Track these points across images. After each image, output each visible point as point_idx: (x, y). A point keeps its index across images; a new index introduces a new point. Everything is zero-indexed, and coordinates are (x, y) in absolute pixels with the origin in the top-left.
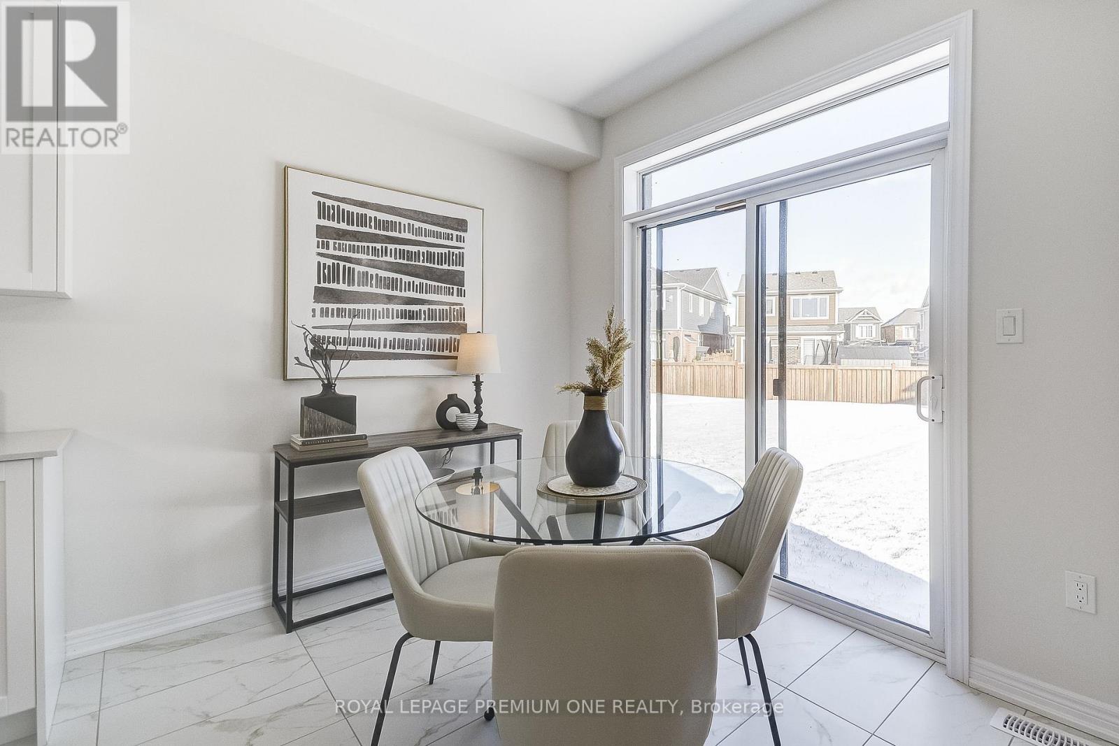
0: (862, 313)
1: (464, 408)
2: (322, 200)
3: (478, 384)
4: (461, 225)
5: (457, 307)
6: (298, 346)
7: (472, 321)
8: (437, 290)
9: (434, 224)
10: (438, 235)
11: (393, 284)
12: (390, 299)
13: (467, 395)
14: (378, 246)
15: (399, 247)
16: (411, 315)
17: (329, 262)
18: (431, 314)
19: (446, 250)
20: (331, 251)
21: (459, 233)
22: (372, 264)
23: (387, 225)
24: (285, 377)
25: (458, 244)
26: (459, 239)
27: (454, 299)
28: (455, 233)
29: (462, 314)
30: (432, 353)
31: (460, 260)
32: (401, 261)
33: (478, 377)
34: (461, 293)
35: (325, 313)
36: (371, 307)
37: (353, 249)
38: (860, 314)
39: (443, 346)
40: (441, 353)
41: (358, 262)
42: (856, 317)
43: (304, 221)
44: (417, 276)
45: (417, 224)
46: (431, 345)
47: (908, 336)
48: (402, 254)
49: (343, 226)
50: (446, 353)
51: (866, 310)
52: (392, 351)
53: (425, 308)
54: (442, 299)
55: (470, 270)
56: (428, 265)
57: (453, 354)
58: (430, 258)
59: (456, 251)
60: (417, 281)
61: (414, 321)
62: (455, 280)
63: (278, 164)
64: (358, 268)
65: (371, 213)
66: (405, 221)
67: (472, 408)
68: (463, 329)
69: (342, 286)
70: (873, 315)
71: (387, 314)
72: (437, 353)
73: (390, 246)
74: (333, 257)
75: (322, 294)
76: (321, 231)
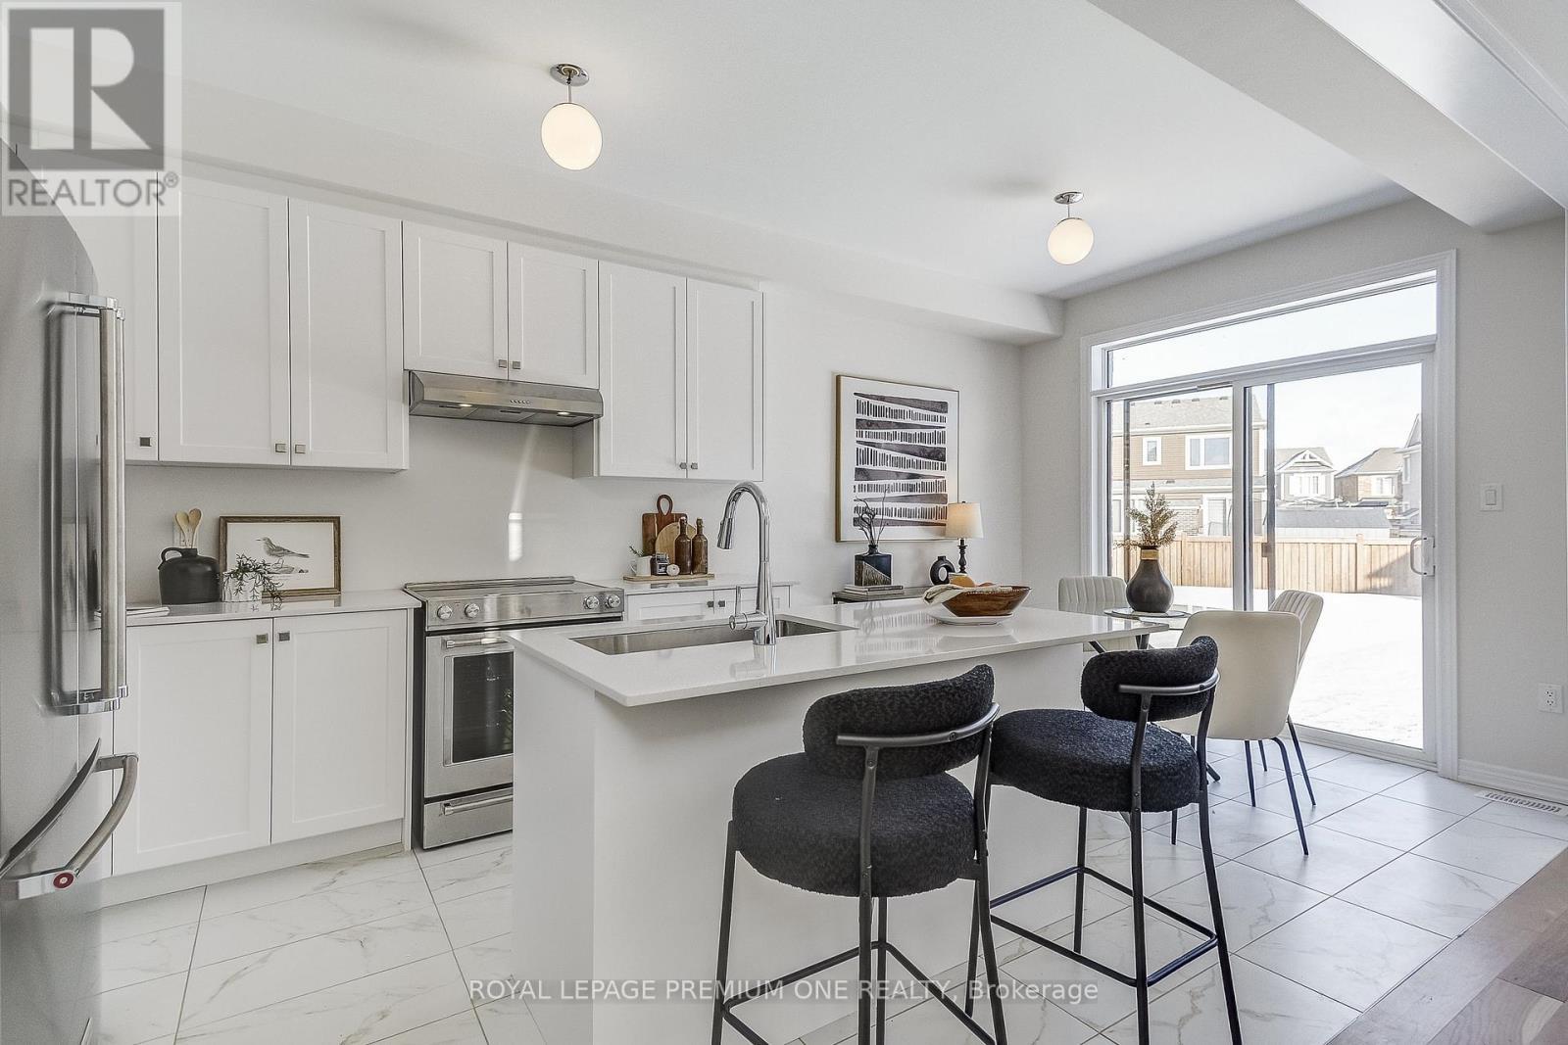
0: (1302, 456)
1: (949, 569)
2: (860, 398)
3: (962, 548)
4: (943, 407)
5: (941, 480)
6: (848, 515)
7: (951, 493)
8: (928, 466)
9: (925, 409)
10: (926, 418)
11: (898, 462)
12: (898, 475)
13: (953, 558)
14: (891, 431)
15: (904, 431)
16: (912, 488)
17: (863, 447)
18: (924, 487)
19: (932, 431)
20: (864, 439)
21: (942, 415)
22: (888, 447)
23: (895, 414)
24: (838, 538)
25: (942, 425)
26: (943, 420)
27: (939, 473)
28: (939, 414)
29: (943, 486)
30: (925, 520)
31: (942, 438)
32: (905, 443)
33: (962, 541)
34: (944, 468)
35: (861, 488)
36: (887, 482)
37: (876, 436)
38: (1299, 459)
39: (932, 513)
40: (930, 521)
41: (879, 446)
42: (1291, 463)
43: (849, 416)
44: (914, 455)
45: (915, 410)
46: (924, 514)
47: (1382, 492)
48: (905, 437)
49: (871, 418)
50: (934, 520)
51: (1308, 453)
52: (899, 519)
53: (919, 481)
54: (931, 473)
55: (949, 446)
56: (922, 444)
57: (939, 521)
58: (922, 437)
59: (940, 431)
60: (915, 458)
61: (913, 494)
62: (938, 455)
63: (833, 373)
64: (880, 451)
65: (887, 405)
66: (907, 409)
67: (957, 568)
68: (944, 499)
69: (870, 467)
70: (1319, 460)
71: (896, 488)
72: (927, 520)
73: (899, 431)
74: (866, 443)
75: (861, 473)
76: (859, 423)
